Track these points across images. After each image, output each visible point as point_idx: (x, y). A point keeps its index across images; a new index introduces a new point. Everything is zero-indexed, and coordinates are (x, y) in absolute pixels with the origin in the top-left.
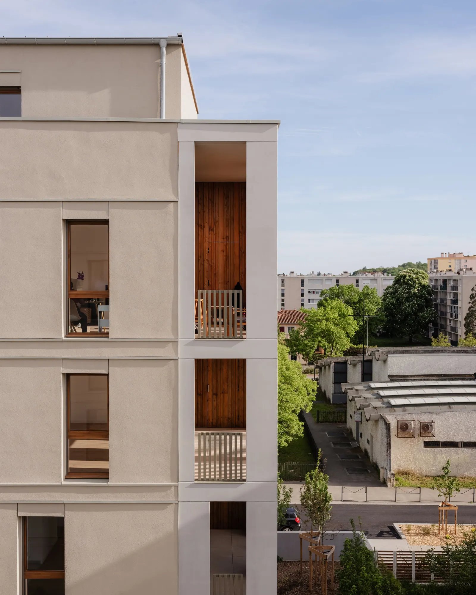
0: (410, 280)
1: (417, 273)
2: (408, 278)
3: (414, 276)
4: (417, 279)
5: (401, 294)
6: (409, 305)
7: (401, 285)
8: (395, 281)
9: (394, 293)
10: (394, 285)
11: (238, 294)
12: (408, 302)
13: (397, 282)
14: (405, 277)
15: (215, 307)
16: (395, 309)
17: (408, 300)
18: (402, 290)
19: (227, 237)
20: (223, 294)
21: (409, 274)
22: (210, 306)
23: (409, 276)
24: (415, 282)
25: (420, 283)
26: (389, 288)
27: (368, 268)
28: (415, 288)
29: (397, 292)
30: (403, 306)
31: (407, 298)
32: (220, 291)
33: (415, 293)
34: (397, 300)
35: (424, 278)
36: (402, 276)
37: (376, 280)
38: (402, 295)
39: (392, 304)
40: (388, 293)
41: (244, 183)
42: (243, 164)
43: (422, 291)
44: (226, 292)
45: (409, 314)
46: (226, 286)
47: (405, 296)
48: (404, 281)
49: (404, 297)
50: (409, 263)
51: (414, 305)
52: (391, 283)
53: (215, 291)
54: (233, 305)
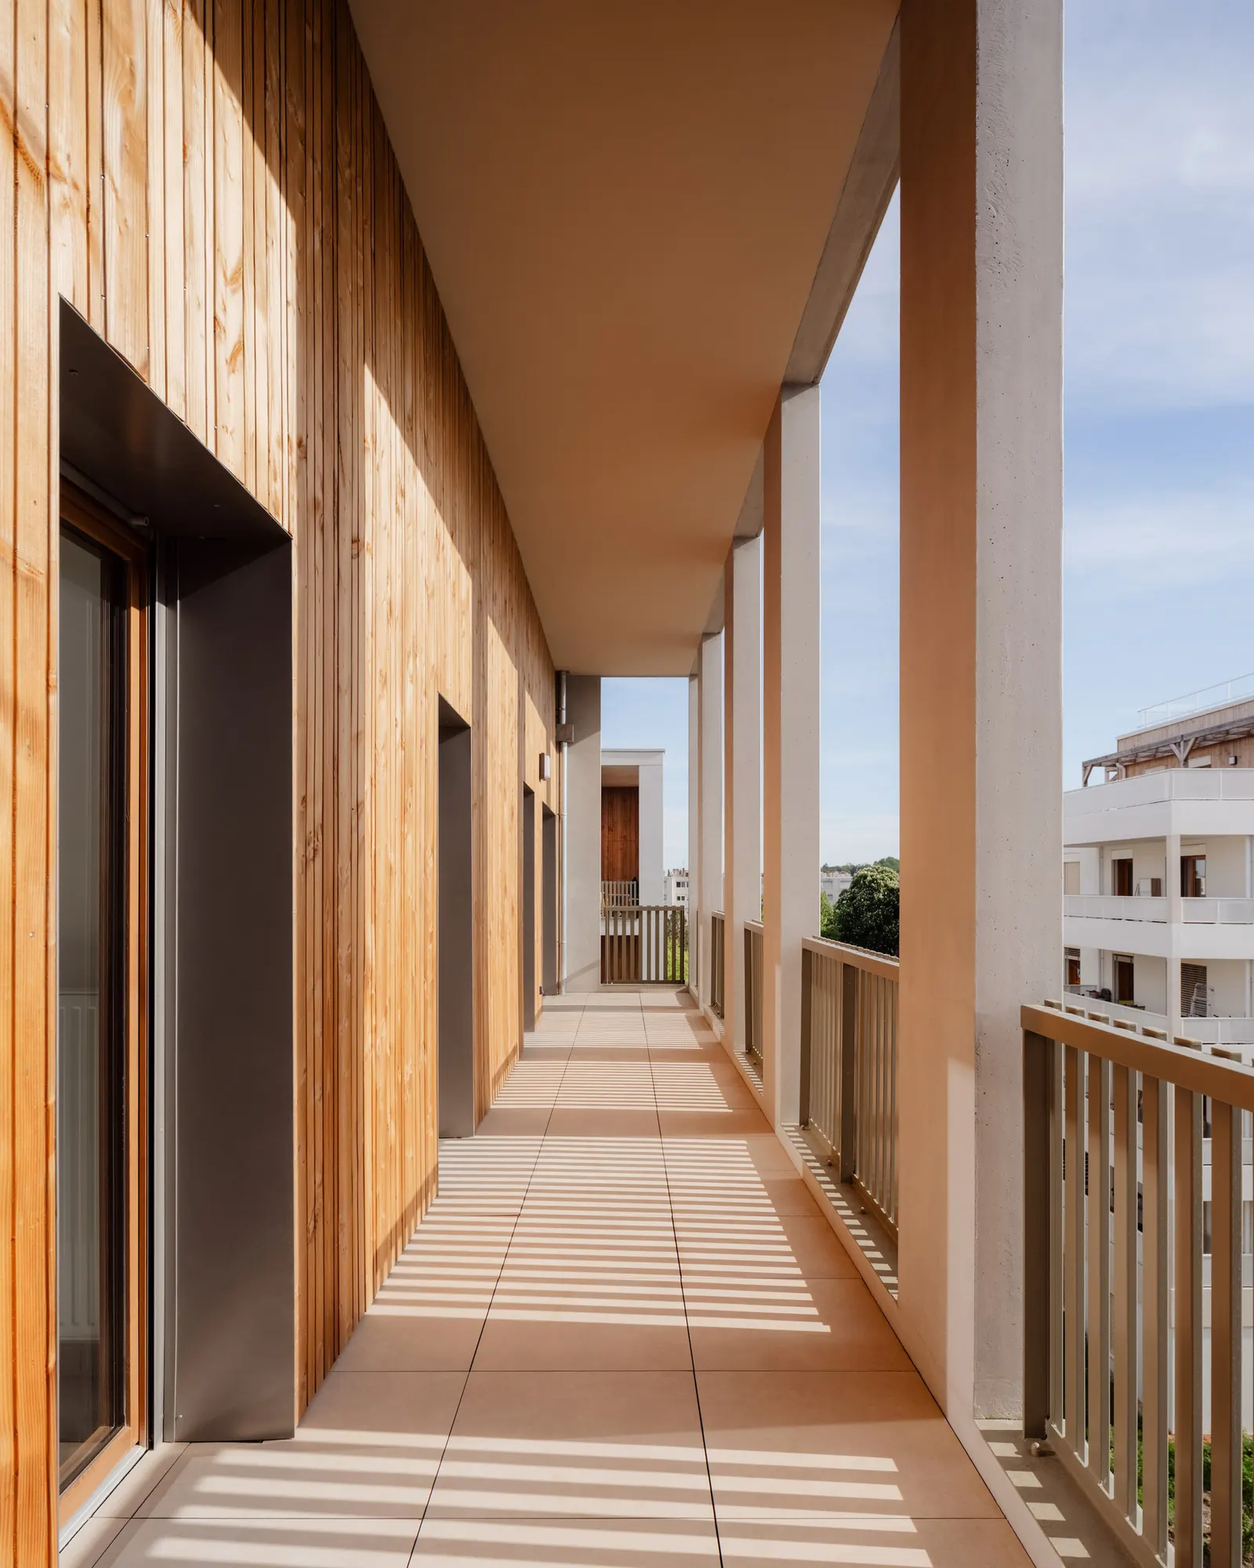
0: (873, 881)
1: (882, 872)
2: (869, 878)
3: (878, 876)
4: (883, 880)
5: (860, 900)
6: (871, 916)
7: (860, 888)
8: (853, 883)
9: (852, 899)
10: (852, 888)
11: (633, 885)
12: (870, 911)
13: (855, 884)
14: (865, 877)
15: (615, 895)
16: (851, 921)
17: (869, 908)
18: (862, 896)
19: (625, 837)
20: (621, 885)
21: (872, 873)
22: (611, 894)
23: (871, 876)
24: (879, 885)
25: (886, 886)
26: (845, 891)
27: (829, 866)
28: (879, 892)
29: (855, 898)
30: (863, 918)
31: (868, 906)
32: (619, 883)
33: (879, 900)
34: (855, 909)
35: (891, 879)
36: (861, 876)
37: (830, 881)
38: (862, 902)
39: (848, 914)
40: (843, 900)
41: (638, 788)
42: (637, 777)
43: (890, 897)
44: (623, 883)
45: (872, 928)
46: (624, 878)
47: (866, 903)
48: (864, 883)
49: (864, 905)
50: (889, 858)
51: (878, 915)
52: (847, 886)
53: (615, 882)
54: (629, 893)
